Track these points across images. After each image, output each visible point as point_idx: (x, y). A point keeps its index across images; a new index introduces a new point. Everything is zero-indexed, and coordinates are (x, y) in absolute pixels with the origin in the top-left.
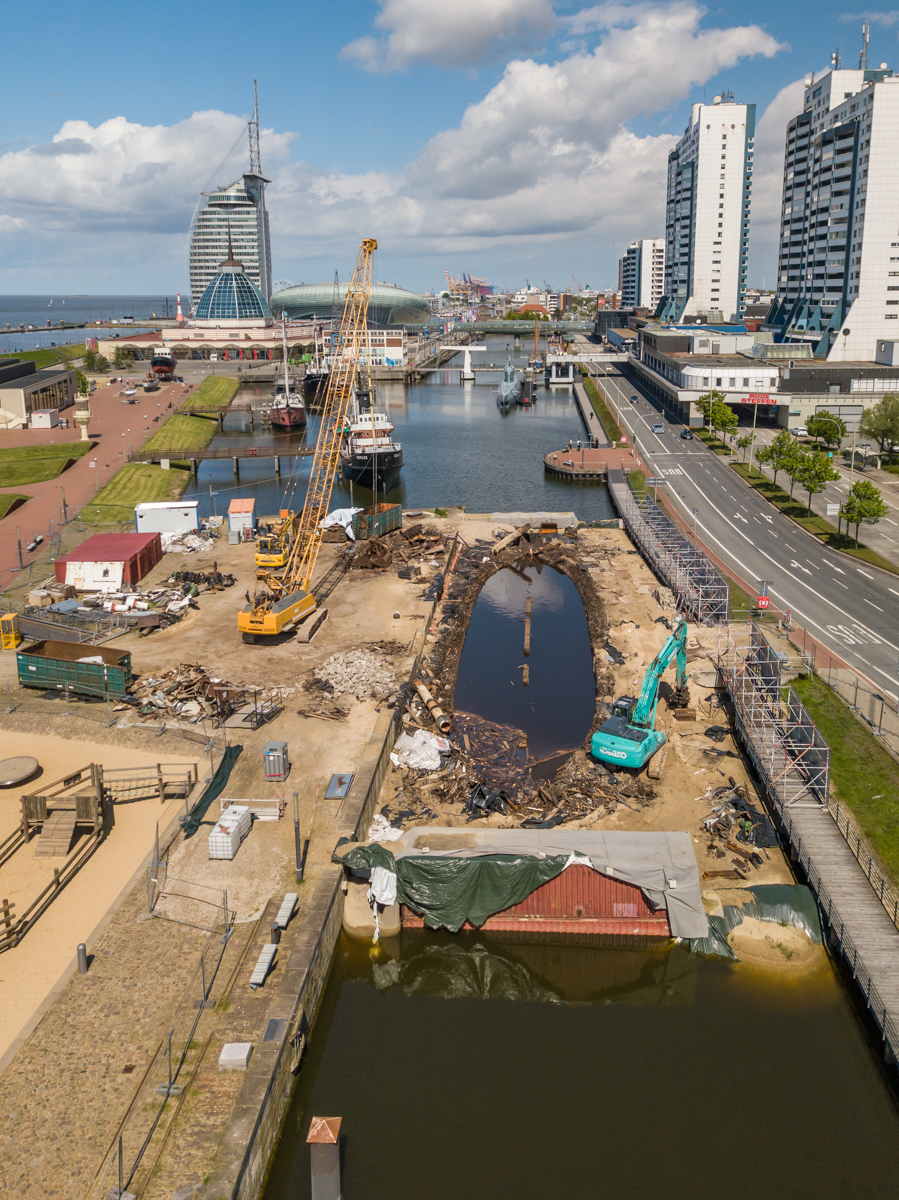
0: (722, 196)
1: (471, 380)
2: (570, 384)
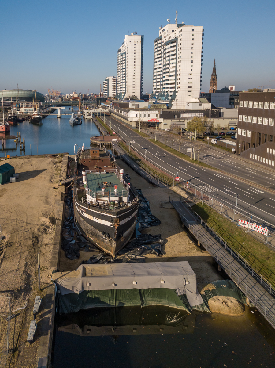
1: (60, 118)
2: (91, 118)
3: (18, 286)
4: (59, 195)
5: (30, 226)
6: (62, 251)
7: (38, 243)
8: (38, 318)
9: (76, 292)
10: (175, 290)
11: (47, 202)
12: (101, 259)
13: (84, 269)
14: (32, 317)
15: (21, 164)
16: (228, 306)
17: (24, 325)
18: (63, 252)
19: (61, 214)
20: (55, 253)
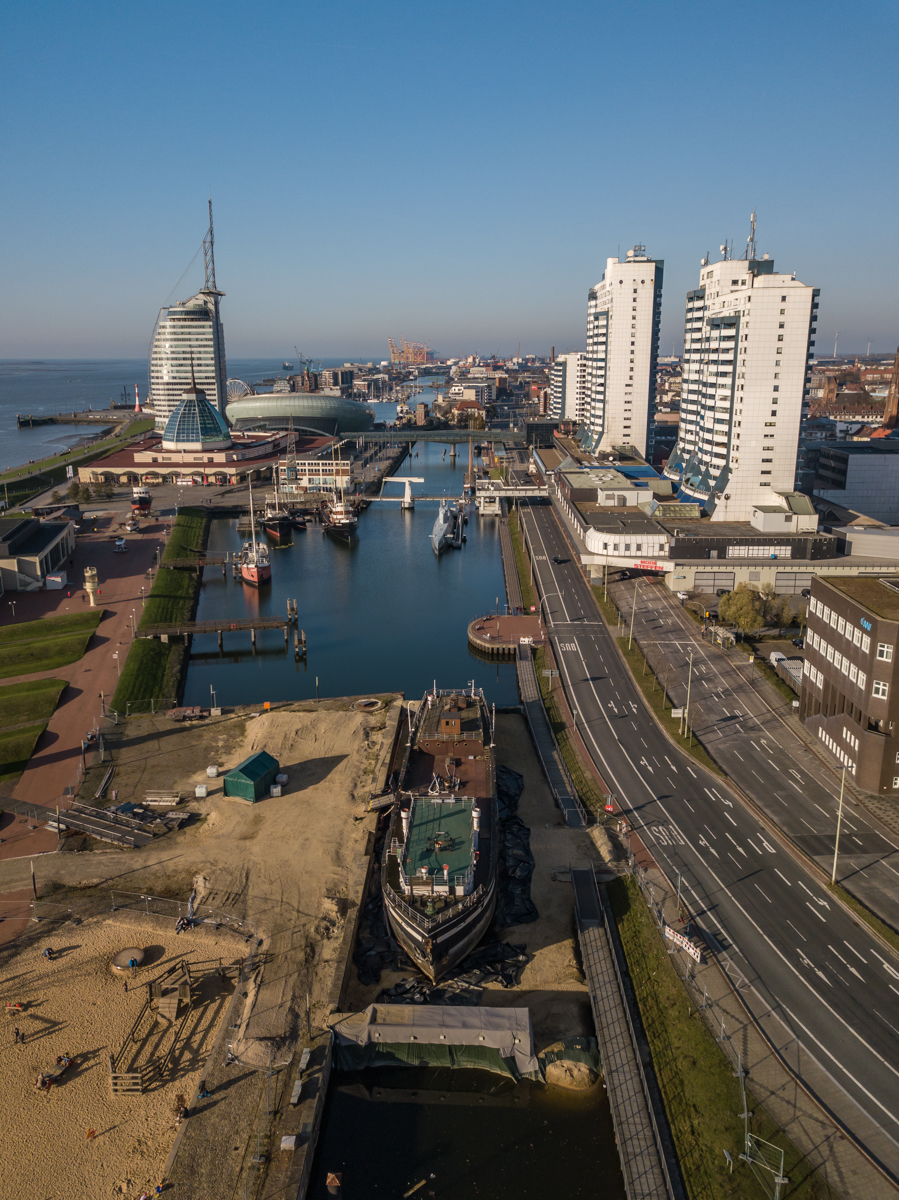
0: (633, 343)
1: (411, 509)
2: (497, 515)
3: (281, 1032)
4: (362, 839)
5: (303, 920)
6: (354, 967)
7: (313, 957)
8: (305, 1077)
9: (360, 1043)
10: (499, 1050)
11: (338, 859)
12: (413, 986)
13: (375, 1011)
14: (298, 1075)
15: (293, 734)
16: (572, 1076)
17: (287, 1085)
18: (355, 970)
19: (361, 889)
20: (338, 979)
